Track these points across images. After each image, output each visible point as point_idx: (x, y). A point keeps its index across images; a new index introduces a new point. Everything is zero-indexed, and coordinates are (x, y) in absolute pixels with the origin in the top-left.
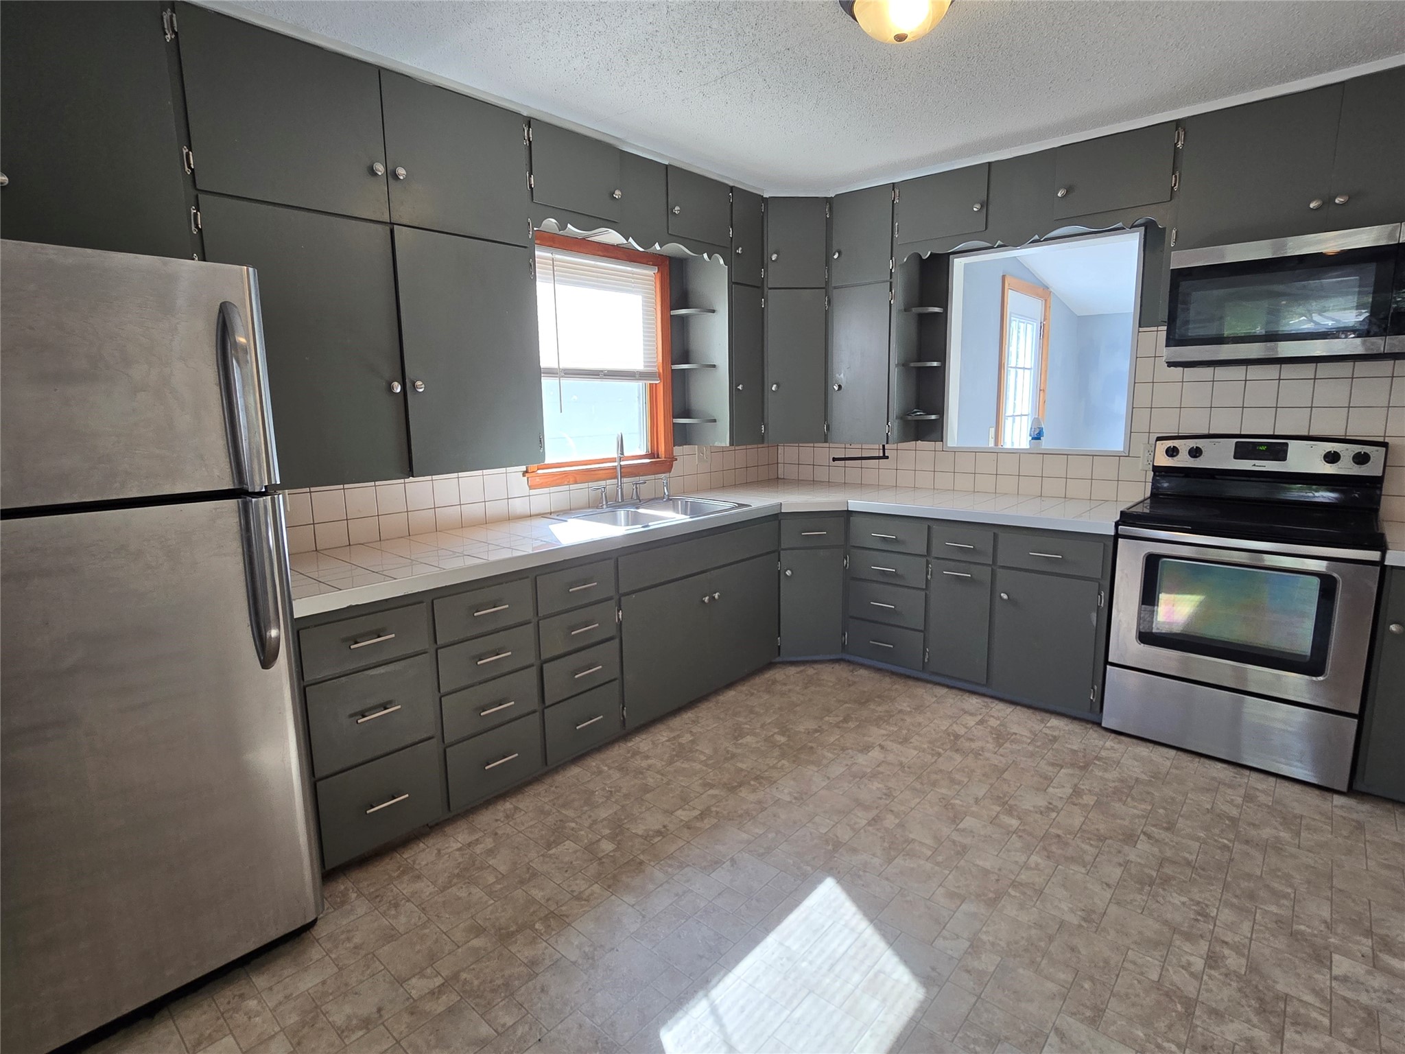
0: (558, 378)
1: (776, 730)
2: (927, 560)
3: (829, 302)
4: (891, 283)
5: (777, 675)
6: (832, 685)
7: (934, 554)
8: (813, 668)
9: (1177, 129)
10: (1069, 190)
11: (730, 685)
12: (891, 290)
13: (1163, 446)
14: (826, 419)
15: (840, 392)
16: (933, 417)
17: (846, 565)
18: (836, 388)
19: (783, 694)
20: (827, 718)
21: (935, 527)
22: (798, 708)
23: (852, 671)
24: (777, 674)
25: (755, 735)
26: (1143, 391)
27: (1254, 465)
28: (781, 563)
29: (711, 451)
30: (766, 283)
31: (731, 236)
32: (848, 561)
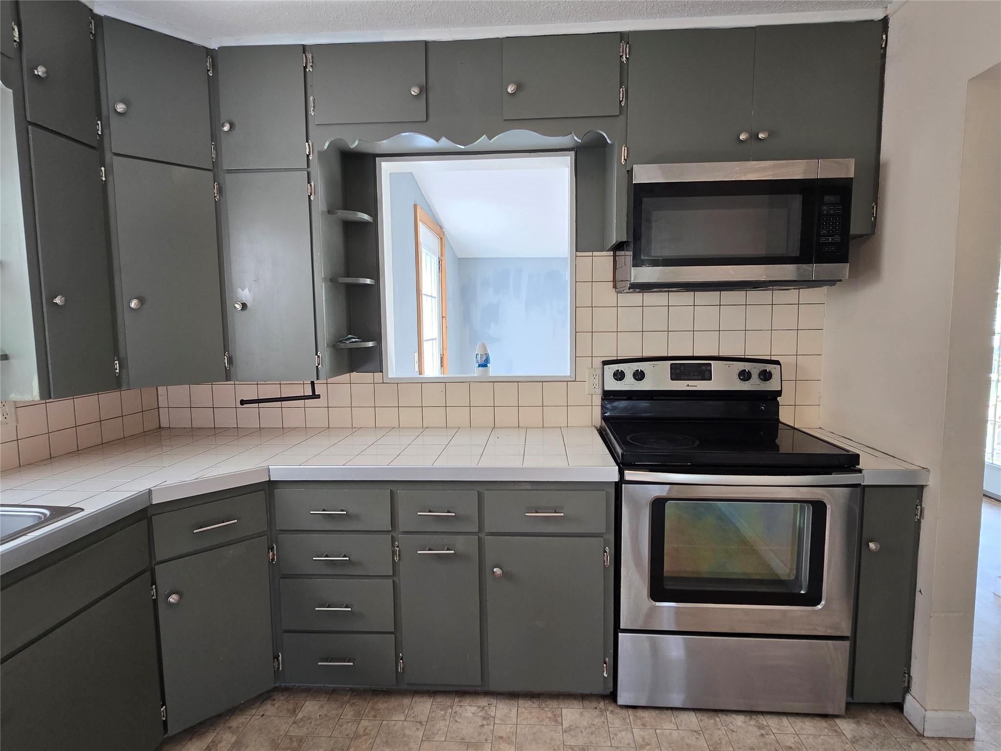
2: (392, 537)
3: (220, 191)
4: (309, 174)
7: (402, 526)
9: (621, 42)
10: (519, 87)
12: (309, 182)
13: (611, 369)
14: (226, 348)
15: (244, 312)
16: (370, 344)
17: (273, 559)
18: (238, 307)
21: (401, 493)
26: (584, 315)
27: (688, 385)
28: (159, 587)
29: (15, 405)
30: (106, 146)
31: (17, 39)
32: (275, 553)
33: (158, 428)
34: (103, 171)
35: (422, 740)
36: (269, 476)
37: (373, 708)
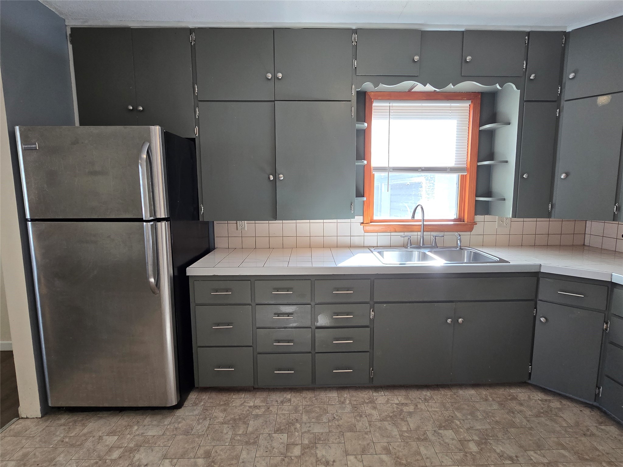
0: (388, 172)
1: (476, 438)
5: (520, 395)
6: (566, 425)
8: (561, 402)
11: (476, 385)
17: (606, 329)
19: (511, 411)
20: (532, 453)
22: (513, 429)
23: (601, 423)
24: (522, 394)
25: (457, 432)
28: (538, 310)
29: (511, 220)
30: (562, 97)
31: (525, 68)
32: (609, 326)
33: (582, 245)
34: (558, 111)
36: (611, 279)
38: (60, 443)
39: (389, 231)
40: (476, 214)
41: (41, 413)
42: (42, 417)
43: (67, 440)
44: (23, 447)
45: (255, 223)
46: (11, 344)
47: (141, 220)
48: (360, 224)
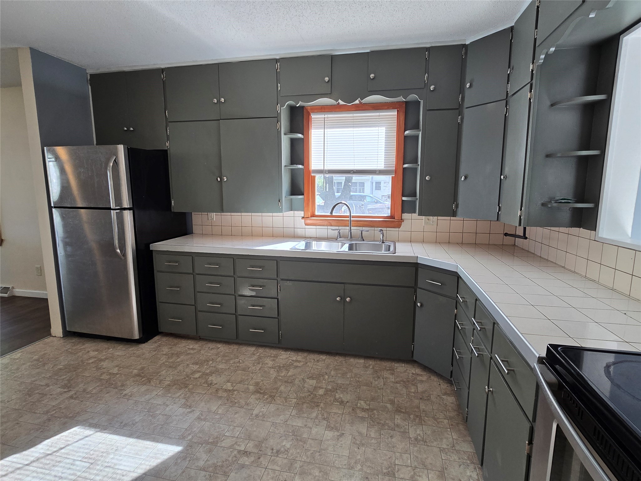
29: (437, 219)
34: (459, 118)
35: (440, 448)
37: (458, 424)
38: (66, 351)
39: (326, 225)
40: (403, 212)
41: (63, 334)
42: (63, 337)
43: (70, 350)
44: (46, 350)
45: (221, 215)
46: (46, 294)
47: (110, 209)
48: (301, 218)
